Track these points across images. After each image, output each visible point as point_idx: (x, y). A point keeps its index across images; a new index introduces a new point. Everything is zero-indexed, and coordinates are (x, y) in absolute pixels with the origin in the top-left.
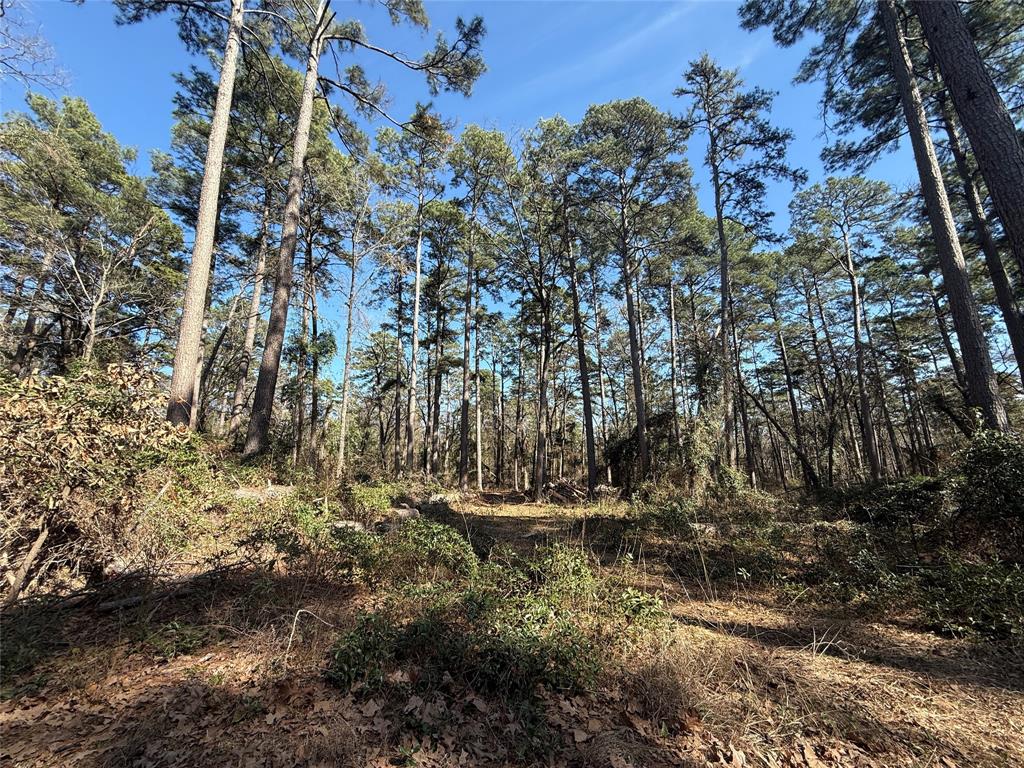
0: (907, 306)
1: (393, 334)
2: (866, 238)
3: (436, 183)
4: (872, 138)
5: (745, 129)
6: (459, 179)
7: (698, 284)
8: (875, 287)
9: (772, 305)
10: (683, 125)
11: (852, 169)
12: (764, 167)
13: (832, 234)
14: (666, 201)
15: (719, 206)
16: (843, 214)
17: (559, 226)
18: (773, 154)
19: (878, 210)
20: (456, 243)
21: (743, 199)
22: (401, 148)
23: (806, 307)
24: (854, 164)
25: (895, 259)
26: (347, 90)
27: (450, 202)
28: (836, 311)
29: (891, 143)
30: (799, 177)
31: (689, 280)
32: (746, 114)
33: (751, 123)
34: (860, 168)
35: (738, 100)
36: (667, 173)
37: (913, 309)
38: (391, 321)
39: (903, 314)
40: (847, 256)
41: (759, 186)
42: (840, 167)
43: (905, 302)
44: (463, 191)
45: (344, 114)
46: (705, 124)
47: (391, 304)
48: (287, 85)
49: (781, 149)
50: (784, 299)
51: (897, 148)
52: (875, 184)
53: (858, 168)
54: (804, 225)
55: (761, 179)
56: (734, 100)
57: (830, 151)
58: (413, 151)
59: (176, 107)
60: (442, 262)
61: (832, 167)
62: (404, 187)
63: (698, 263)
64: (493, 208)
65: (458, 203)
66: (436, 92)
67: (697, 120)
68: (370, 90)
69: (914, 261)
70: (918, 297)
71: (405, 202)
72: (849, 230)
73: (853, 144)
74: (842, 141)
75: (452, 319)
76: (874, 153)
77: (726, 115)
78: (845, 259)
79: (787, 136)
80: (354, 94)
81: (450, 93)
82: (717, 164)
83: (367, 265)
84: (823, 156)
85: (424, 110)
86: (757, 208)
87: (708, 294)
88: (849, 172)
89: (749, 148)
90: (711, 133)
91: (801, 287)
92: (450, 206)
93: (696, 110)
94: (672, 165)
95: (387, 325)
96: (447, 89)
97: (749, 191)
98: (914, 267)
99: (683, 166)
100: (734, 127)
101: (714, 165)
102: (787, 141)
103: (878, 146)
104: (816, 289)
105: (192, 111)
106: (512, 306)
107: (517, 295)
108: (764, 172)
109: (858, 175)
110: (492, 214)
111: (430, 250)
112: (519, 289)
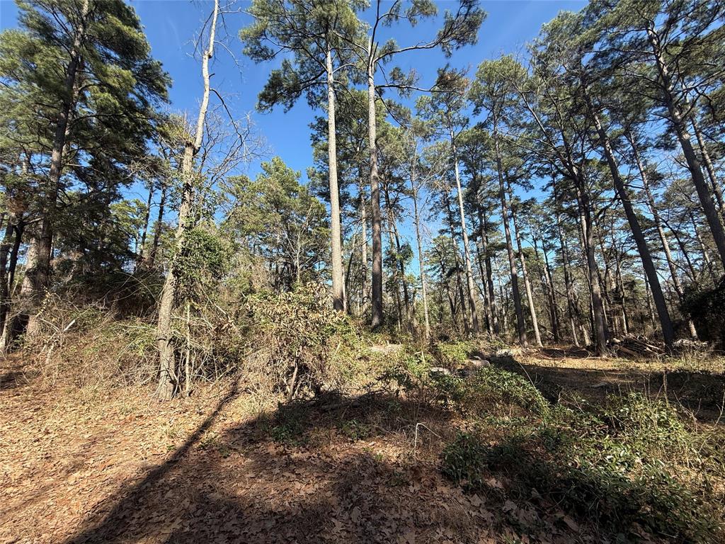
1: (448, 236)
3: (461, 119)
6: (479, 108)
17: (581, 106)
20: (485, 156)
22: (432, 105)
26: (392, 86)
27: (475, 128)
38: (445, 227)
44: (484, 115)
45: (393, 102)
47: (443, 215)
48: (359, 102)
58: (441, 104)
59: (312, 142)
60: (476, 174)
62: (438, 131)
64: (512, 118)
65: (482, 126)
66: (450, 54)
68: (406, 79)
71: (441, 142)
75: (491, 214)
80: (397, 86)
81: (460, 49)
83: (423, 194)
85: (444, 71)
92: (475, 130)
95: (443, 230)
96: (458, 48)
105: (319, 140)
106: (544, 190)
107: (548, 179)
110: (511, 122)
111: (465, 168)
112: (549, 173)
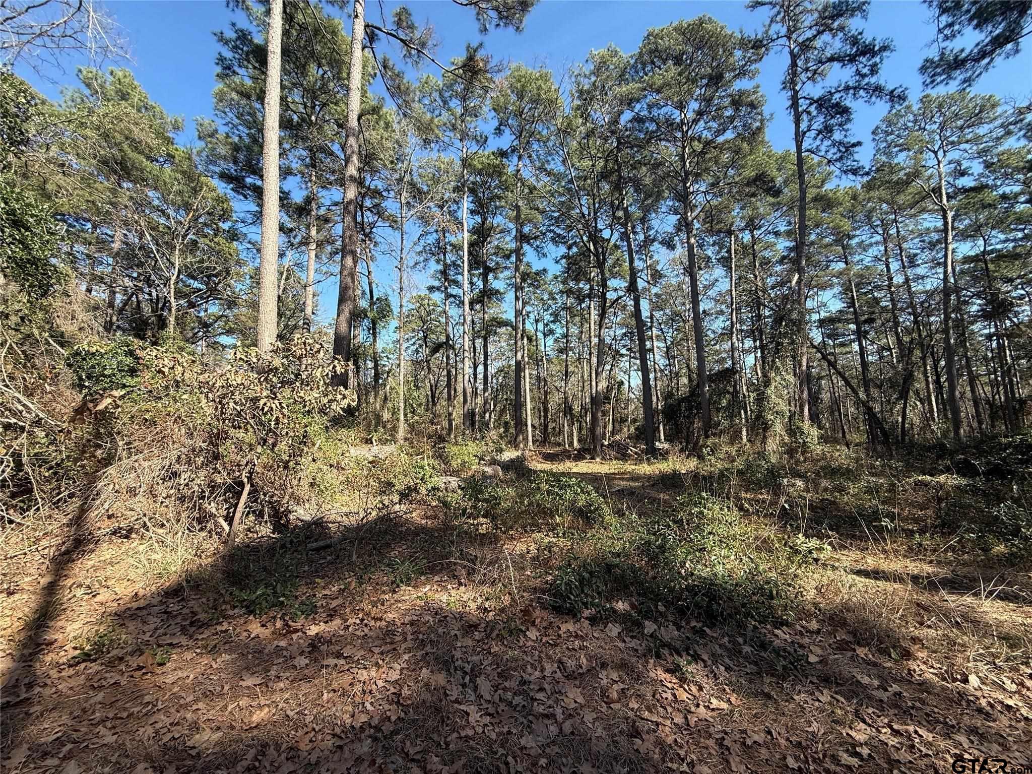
0: (1004, 242)
1: (437, 297)
2: (965, 164)
3: (478, 133)
4: (985, 43)
5: (834, 44)
6: (502, 127)
7: (760, 228)
8: (967, 222)
9: (843, 248)
10: (758, 45)
11: (957, 82)
12: (855, 88)
13: (924, 163)
14: (733, 136)
15: (799, 137)
16: (937, 137)
17: (612, 172)
18: (865, 71)
19: (982, 130)
20: (500, 198)
21: (826, 127)
22: (441, 95)
23: (882, 248)
24: (959, 76)
25: (996, 187)
26: (394, 36)
27: (493, 153)
28: (918, 251)
29: (1010, 46)
30: (897, 97)
31: (751, 225)
32: (836, 25)
33: (841, 35)
34: (968, 81)
35: (825, 8)
36: (736, 103)
37: (1012, 245)
38: (437, 283)
39: (999, 251)
40: (940, 188)
41: (845, 111)
42: (942, 81)
43: (1002, 237)
45: (391, 63)
46: (783, 41)
47: (434, 267)
48: (329, 37)
49: (875, 64)
50: (856, 240)
51: (1017, 51)
52: (983, 98)
53: (965, 81)
54: (889, 155)
55: (848, 102)
56: (820, 8)
57: (932, 62)
58: (454, 100)
59: (219, 69)
60: (486, 219)
61: (932, 82)
62: (446, 139)
63: (763, 204)
64: (539, 158)
65: (502, 154)
66: (486, 29)
67: (775, 37)
68: (417, 34)
69: (1017, 189)
70: (1020, 230)
71: (446, 157)
72: (945, 156)
73: (962, 50)
74: (949, 49)
75: (495, 278)
76: (986, 60)
77: (811, 28)
78: (937, 190)
79: (884, 48)
80: (401, 40)
81: (500, 30)
82: (797, 88)
84: (923, 69)
85: (475, 51)
86: (842, 137)
87: (771, 238)
88: (953, 87)
89: (836, 65)
90: (791, 52)
91: (877, 226)
92: (492, 157)
93: (773, 25)
94: (741, 93)
95: (434, 287)
96: (498, 25)
97: (833, 117)
98: (1017, 195)
99: (754, 93)
100: (818, 43)
101: (794, 89)
102: (884, 54)
103: (993, 52)
104: (897, 228)
105: (234, 72)
106: (557, 262)
107: (562, 250)
108: (854, 94)
109: (964, 89)
110: (538, 164)
111: (472, 206)
112: (564, 243)
